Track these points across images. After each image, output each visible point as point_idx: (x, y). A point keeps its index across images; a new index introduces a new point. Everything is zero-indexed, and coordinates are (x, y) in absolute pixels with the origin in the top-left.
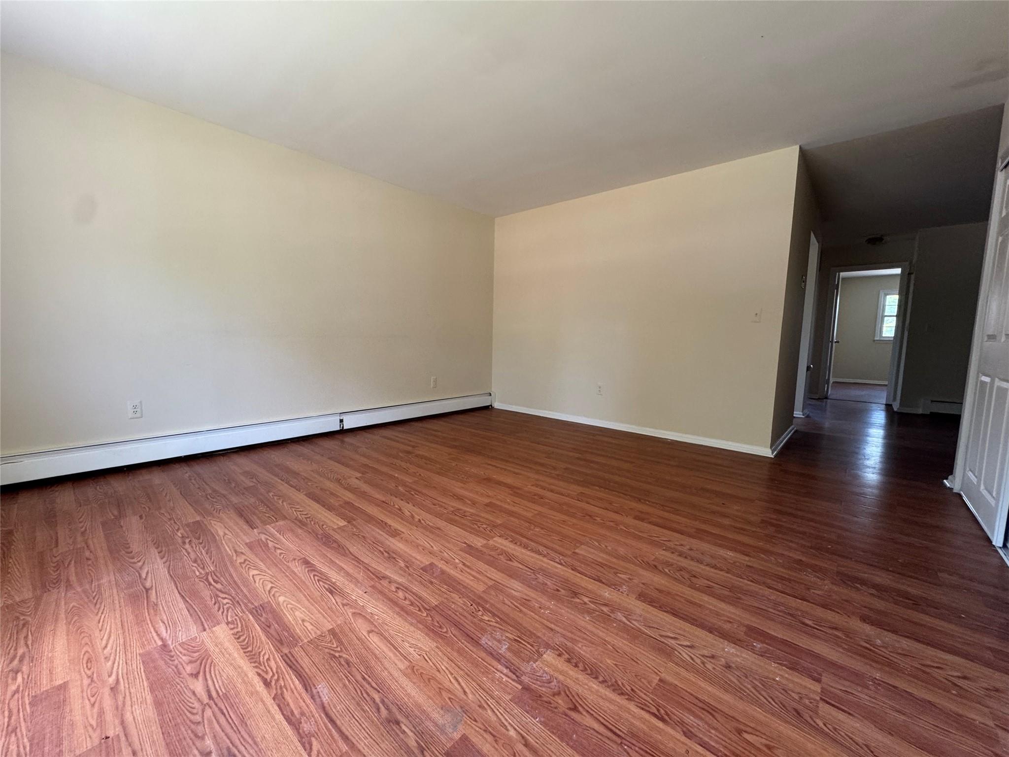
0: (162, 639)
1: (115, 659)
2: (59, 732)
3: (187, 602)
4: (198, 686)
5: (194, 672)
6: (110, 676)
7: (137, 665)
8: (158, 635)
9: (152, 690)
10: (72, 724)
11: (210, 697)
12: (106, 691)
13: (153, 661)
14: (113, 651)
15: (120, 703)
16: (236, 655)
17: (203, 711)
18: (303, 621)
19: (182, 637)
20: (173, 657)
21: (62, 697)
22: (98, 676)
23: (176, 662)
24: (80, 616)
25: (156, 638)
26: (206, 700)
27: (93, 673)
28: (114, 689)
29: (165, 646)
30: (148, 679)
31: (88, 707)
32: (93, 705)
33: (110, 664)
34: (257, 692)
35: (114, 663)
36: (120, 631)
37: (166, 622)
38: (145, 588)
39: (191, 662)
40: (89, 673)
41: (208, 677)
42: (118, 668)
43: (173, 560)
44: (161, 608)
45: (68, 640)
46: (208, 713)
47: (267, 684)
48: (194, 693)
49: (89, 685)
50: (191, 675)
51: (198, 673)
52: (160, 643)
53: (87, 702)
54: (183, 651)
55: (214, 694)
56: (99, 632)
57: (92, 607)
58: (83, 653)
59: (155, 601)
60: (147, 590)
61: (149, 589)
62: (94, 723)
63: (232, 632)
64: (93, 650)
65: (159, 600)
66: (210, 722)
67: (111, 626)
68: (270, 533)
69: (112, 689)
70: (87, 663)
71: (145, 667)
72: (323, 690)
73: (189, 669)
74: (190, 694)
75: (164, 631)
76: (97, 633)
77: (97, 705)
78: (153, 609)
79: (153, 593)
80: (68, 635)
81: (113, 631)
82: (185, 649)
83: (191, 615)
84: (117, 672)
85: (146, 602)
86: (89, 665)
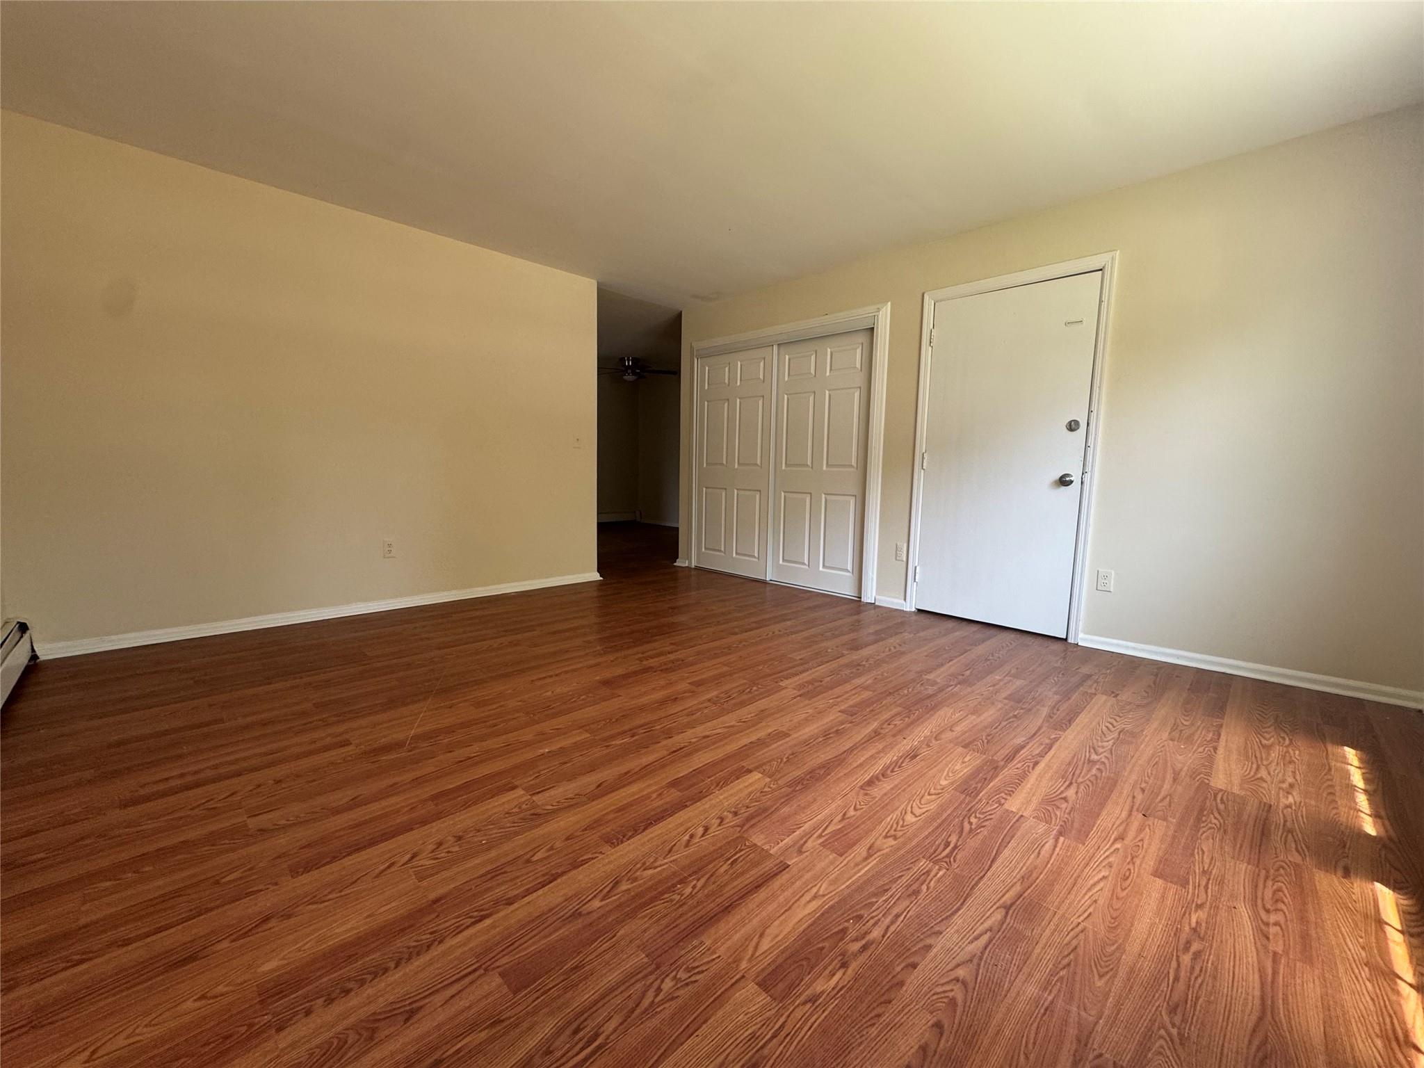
0: (1057, 840)
1: (1105, 858)
2: (1172, 843)
3: (997, 851)
4: (1071, 793)
5: (1063, 801)
6: (1118, 849)
7: (1093, 839)
8: (1055, 846)
9: (1098, 815)
10: (1162, 841)
11: (1071, 784)
12: (1127, 841)
13: (1080, 831)
14: (1100, 867)
15: (1124, 825)
16: (1029, 786)
17: (1082, 783)
18: (963, 763)
19: (1042, 827)
20: (1065, 821)
21: (1161, 866)
22: (1126, 857)
23: (1066, 816)
24: (1103, 948)
25: (1059, 845)
26: (1075, 785)
27: (1129, 863)
28: (1121, 838)
29: (1060, 834)
30: (1095, 823)
31: (1146, 842)
32: (1142, 840)
33: (1111, 859)
34: (1046, 765)
35: (1107, 857)
36: (1080, 881)
37: (1037, 851)
38: (1007, 913)
39: (1058, 807)
40: (1131, 866)
41: (1059, 792)
42: (1108, 849)
43: (926, 925)
44: (1024, 868)
45: (1132, 925)
46: (1080, 780)
47: (1036, 763)
48: (1077, 792)
49: (1137, 857)
50: (1067, 801)
51: (1062, 798)
52: (1062, 839)
53: (1145, 846)
54: (1054, 818)
55: (1067, 783)
56: (1099, 902)
57: (1080, 951)
58: (1127, 891)
59: (1019, 884)
60: (1007, 908)
61: (1005, 907)
62: (1147, 829)
63: (1009, 798)
64: (1116, 885)
65: (1015, 880)
66: (1083, 777)
67: (1083, 897)
68: (801, 839)
69: (1123, 839)
70: (1128, 878)
71: (1089, 832)
72: (1019, 740)
73: (1064, 806)
74: (1080, 795)
75: (1047, 845)
76: (1101, 902)
77: (1139, 838)
78: (1030, 876)
79: (1008, 898)
80: (1130, 931)
81: (1086, 889)
82: (1051, 818)
83: (1013, 836)
84: (1111, 846)
85: (1026, 894)
86: (1127, 874)
